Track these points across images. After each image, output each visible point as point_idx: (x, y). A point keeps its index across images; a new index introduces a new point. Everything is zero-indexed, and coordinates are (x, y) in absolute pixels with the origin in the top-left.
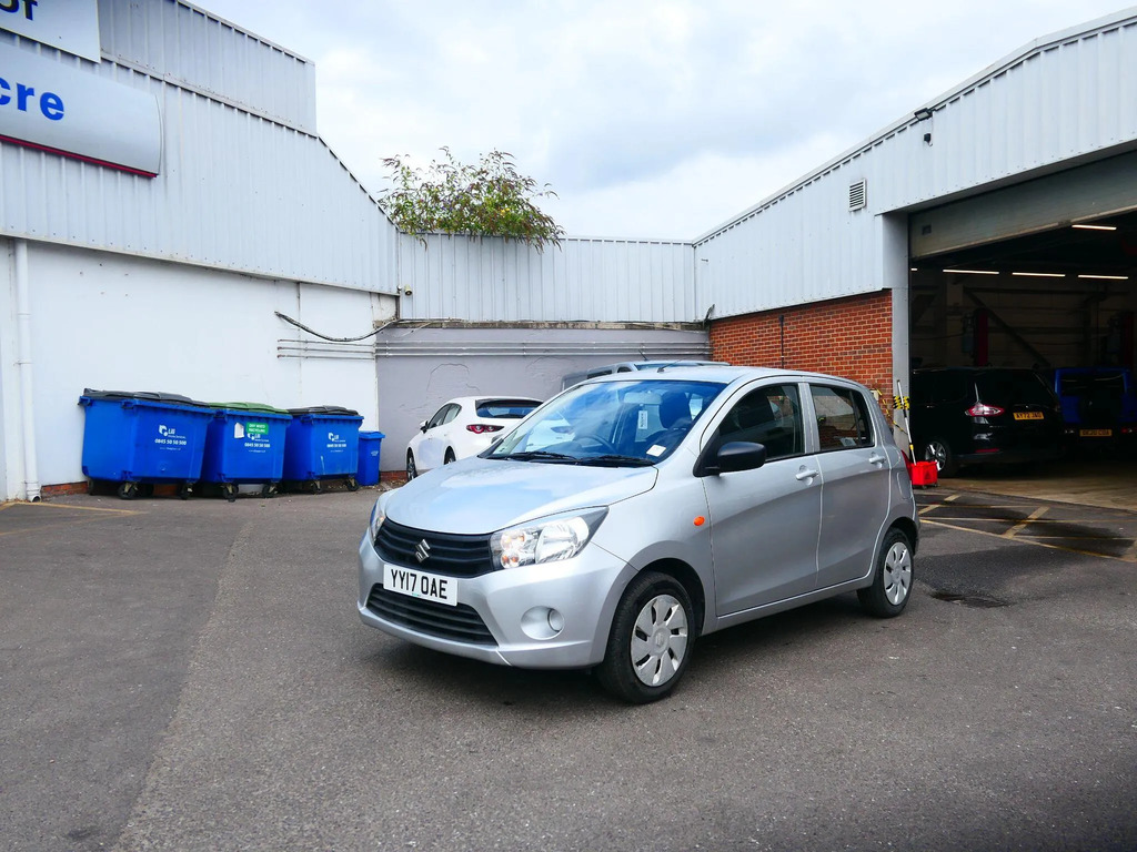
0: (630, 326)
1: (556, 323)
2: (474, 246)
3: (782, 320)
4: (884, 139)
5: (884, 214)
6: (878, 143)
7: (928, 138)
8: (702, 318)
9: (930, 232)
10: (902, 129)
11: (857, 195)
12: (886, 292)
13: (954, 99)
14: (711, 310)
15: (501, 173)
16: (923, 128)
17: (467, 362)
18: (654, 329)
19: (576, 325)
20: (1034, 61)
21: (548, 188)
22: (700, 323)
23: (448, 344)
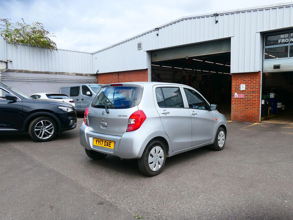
0: (77, 74)
1: (57, 73)
2: (31, 49)
3: (118, 75)
4: (147, 34)
5: (146, 51)
6: (145, 34)
7: (158, 35)
8: (95, 73)
9: (156, 56)
10: (151, 32)
11: (139, 46)
12: (147, 69)
13: (164, 27)
14: (98, 71)
15: (40, 29)
16: (157, 32)
17: (31, 83)
18: (83, 75)
19: (62, 73)
20: (182, 21)
21: (53, 35)
22: (95, 74)
23: (25, 77)
